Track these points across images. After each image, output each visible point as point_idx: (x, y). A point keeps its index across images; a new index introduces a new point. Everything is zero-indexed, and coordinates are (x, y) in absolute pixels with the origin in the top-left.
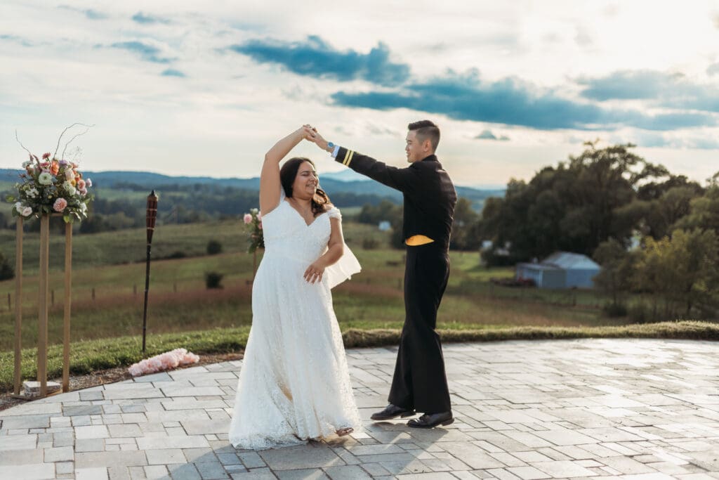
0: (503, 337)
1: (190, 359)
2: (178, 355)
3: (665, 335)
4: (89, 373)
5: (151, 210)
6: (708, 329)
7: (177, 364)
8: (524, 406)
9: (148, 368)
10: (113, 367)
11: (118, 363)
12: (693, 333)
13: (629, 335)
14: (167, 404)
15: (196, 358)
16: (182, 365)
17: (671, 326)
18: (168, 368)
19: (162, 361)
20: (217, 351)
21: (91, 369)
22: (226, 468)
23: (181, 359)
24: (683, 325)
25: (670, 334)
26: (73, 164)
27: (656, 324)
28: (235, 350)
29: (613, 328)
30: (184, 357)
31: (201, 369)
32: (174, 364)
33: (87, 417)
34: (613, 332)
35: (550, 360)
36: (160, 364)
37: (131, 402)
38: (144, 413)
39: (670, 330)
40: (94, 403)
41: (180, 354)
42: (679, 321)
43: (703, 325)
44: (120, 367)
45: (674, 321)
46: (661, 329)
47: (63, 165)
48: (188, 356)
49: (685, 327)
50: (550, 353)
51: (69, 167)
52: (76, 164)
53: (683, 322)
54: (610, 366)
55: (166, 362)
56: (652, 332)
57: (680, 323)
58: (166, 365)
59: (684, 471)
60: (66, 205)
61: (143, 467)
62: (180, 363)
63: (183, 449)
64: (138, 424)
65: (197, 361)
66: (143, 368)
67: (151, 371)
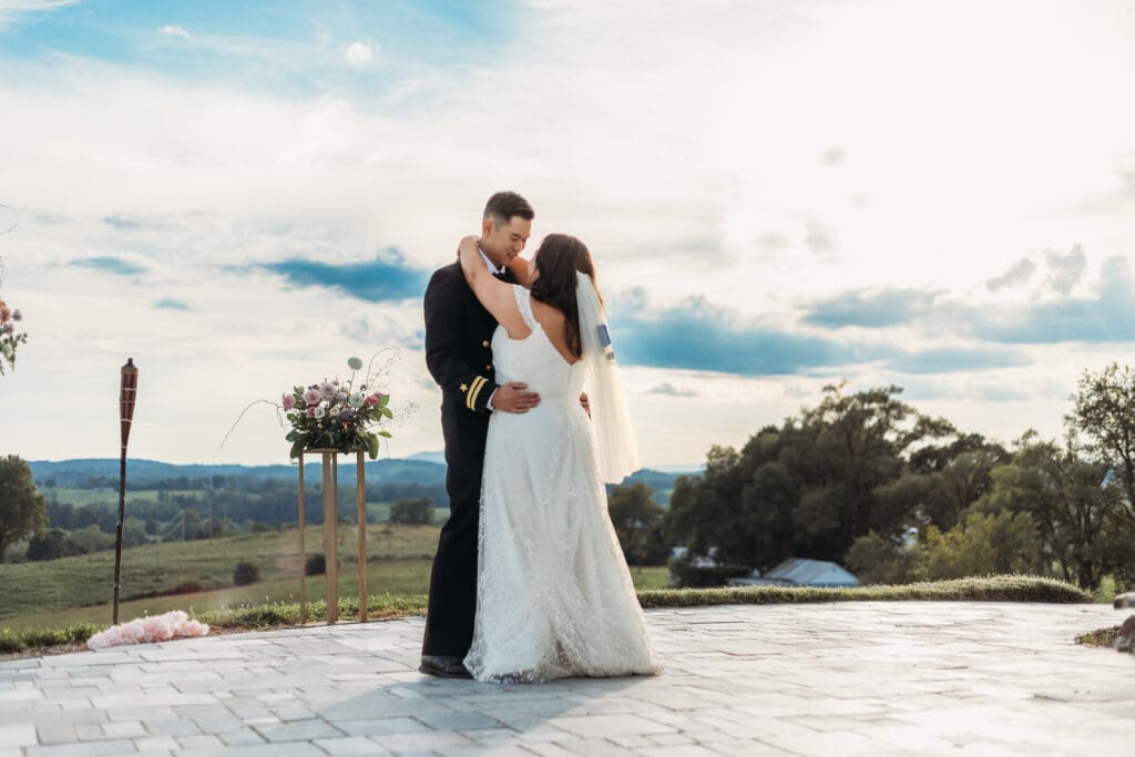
0: (712, 600)
1: (191, 629)
2: (172, 620)
3: (973, 595)
4: (19, 651)
5: (127, 389)
6: (1040, 584)
7: (170, 634)
8: (751, 657)
9: (122, 640)
10: (65, 643)
11: (69, 638)
12: (1016, 591)
13: (917, 596)
14: (146, 667)
15: (205, 628)
16: (177, 637)
17: (980, 582)
18: (157, 638)
19: (145, 628)
20: (240, 625)
21: (23, 645)
22: (248, 721)
23: (178, 626)
24: (1000, 580)
25: (981, 592)
27: (957, 580)
28: (270, 623)
29: (889, 587)
30: (183, 624)
31: (210, 638)
32: (166, 632)
34: (889, 591)
35: (791, 620)
36: (141, 633)
37: (86, 668)
38: (109, 677)
39: (980, 587)
40: (22, 671)
41: (176, 618)
42: (992, 576)
43: (1032, 580)
44: (73, 644)
45: (985, 576)
46: (964, 586)
48: (189, 624)
49: (1002, 582)
50: (789, 614)
53: (999, 577)
54: (890, 624)
55: (152, 630)
56: (951, 590)
57: (993, 579)
58: (151, 635)
59: (1029, 703)
61: (100, 725)
62: (176, 631)
63: (172, 706)
64: (96, 687)
65: (205, 633)
66: (112, 638)
67: (126, 643)
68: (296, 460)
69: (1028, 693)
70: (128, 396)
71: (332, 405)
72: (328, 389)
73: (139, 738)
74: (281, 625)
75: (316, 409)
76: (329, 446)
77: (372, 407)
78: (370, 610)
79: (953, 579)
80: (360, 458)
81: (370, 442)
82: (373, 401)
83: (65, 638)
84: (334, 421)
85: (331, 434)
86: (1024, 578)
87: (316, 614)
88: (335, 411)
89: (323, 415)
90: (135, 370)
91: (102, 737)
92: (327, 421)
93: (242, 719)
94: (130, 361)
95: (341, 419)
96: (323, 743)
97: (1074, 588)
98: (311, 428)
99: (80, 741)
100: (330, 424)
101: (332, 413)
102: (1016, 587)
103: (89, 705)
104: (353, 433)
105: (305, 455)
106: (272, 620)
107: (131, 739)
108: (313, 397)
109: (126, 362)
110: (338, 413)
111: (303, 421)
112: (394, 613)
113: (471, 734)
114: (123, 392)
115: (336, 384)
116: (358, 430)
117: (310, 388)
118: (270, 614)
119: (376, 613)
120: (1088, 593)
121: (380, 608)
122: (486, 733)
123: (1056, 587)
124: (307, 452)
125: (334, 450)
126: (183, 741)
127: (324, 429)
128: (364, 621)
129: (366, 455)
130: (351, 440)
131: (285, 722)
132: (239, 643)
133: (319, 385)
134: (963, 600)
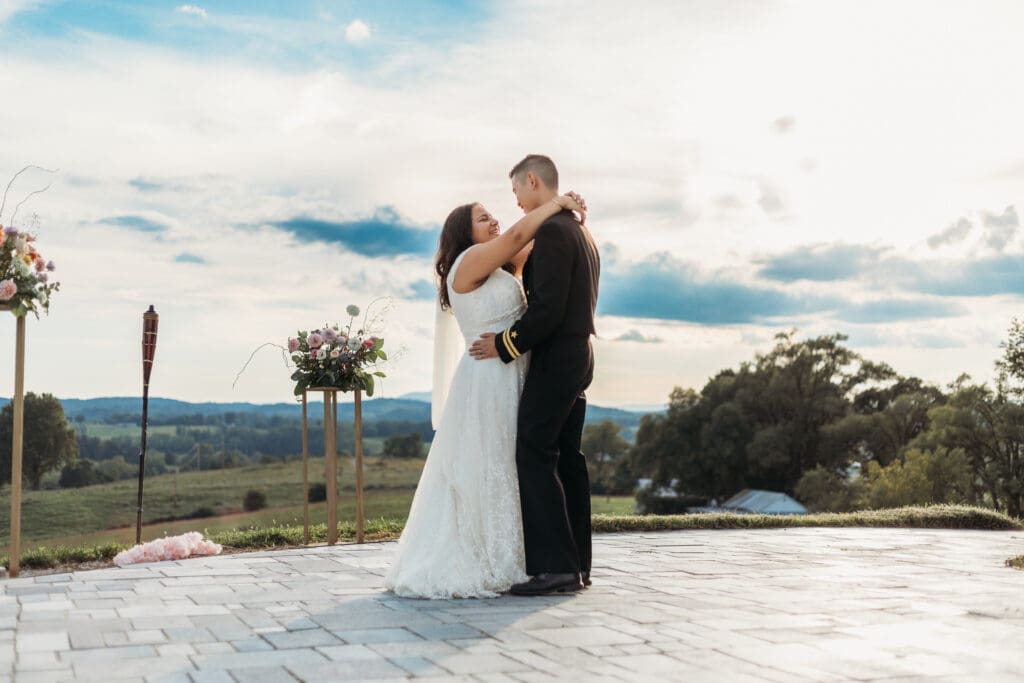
0: (675, 525)
1: (206, 548)
2: (189, 540)
3: (912, 523)
4: (53, 567)
5: (149, 333)
6: (973, 513)
7: (188, 553)
8: (712, 577)
9: (143, 557)
10: (94, 560)
11: (98, 556)
12: (951, 518)
13: (861, 523)
14: (166, 581)
15: (219, 548)
16: (193, 555)
17: (918, 511)
18: (176, 557)
19: (165, 547)
20: (250, 545)
21: (56, 561)
22: (257, 630)
23: (194, 545)
24: (936, 509)
25: (919, 519)
26: (28, 235)
27: (897, 509)
28: (277, 544)
29: (835, 515)
30: (199, 544)
31: (222, 557)
32: (183, 551)
33: (45, 596)
35: (746, 544)
36: (161, 552)
37: (112, 582)
38: (133, 590)
39: (918, 515)
40: (56, 585)
41: (193, 539)
42: (929, 505)
43: (966, 509)
44: (100, 561)
45: (923, 505)
46: (904, 514)
47: (12, 234)
48: (204, 544)
49: (938, 511)
50: (745, 538)
51: (22, 236)
52: (32, 235)
53: (936, 506)
54: (834, 547)
55: (171, 549)
56: (892, 518)
57: (930, 508)
58: (170, 553)
60: (15, 291)
61: (125, 632)
62: (192, 551)
63: (189, 617)
64: (121, 599)
65: (218, 552)
66: (136, 556)
67: (148, 561)
68: (301, 397)
69: (963, 610)
70: (149, 338)
71: (333, 348)
72: (329, 334)
73: (160, 644)
74: (286, 546)
75: (318, 352)
76: (330, 385)
77: (368, 350)
78: (365, 532)
79: (894, 507)
80: (358, 397)
81: (366, 381)
82: (369, 345)
83: (94, 556)
84: (333, 363)
85: (332, 374)
86: (958, 507)
87: (317, 536)
88: (336, 353)
89: (325, 356)
90: (156, 316)
91: (127, 643)
92: (328, 362)
93: (252, 628)
94: (152, 307)
95: (341, 360)
96: (324, 650)
97: (1004, 516)
98: (313, 369)
99: (107, 646)
100: (330, 364)
101: (332, 355)
102: (952, 515)
103: (116, 615)
104: (351, 374)
105: (308, 393)
106: (279, 541)
107: (153, 645)
108: (315, 341)
109: (148, 309)
110: (338, 354)
111: (306, 363)
112: (388, 536)
113: (456, 643)
114: (145, 336)
115: (336, 329)
116: (355, 370)
117: (312, 332)
118: (277, 535)
119: (371, 535)
120: (1017, 521)
121: (375, 531)
122: (470, 642)
123: (987, 515)
124: (309, 390)
125: (334, 388)
126: (198, 647)
127: (325, 369)
128: (361, 542)
129: (364, 393)
130: (349, 380)
131: (291, 631)
132: (249, 561)
133: (321, 329)
134: (903, 527)
